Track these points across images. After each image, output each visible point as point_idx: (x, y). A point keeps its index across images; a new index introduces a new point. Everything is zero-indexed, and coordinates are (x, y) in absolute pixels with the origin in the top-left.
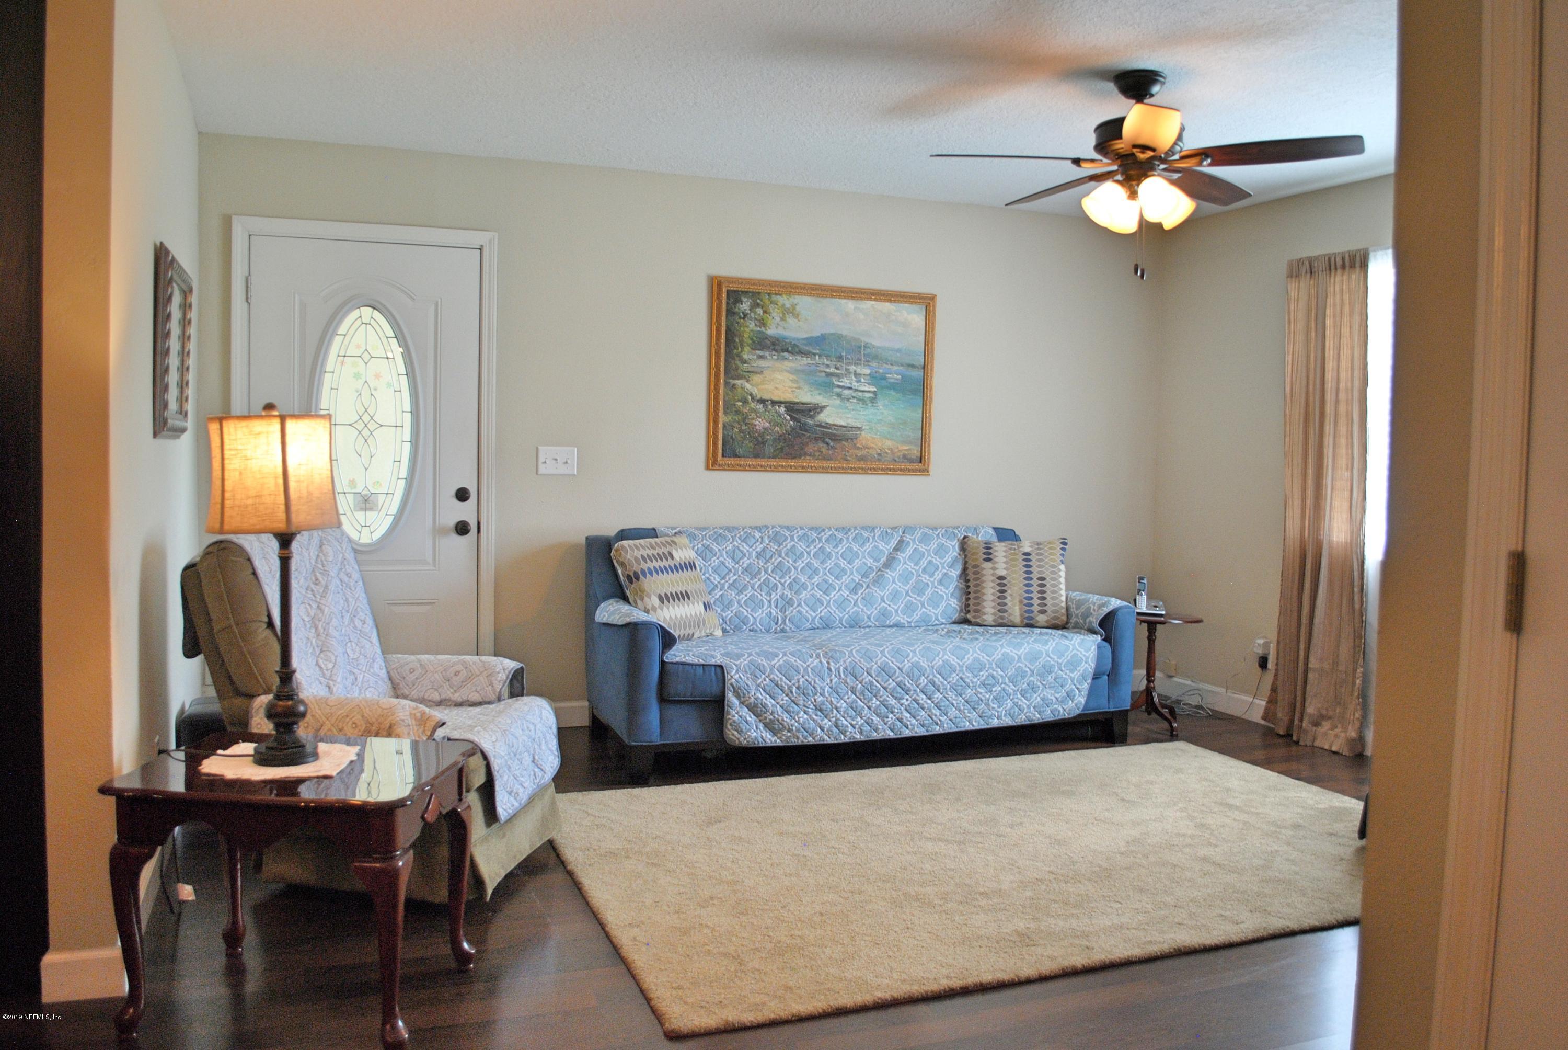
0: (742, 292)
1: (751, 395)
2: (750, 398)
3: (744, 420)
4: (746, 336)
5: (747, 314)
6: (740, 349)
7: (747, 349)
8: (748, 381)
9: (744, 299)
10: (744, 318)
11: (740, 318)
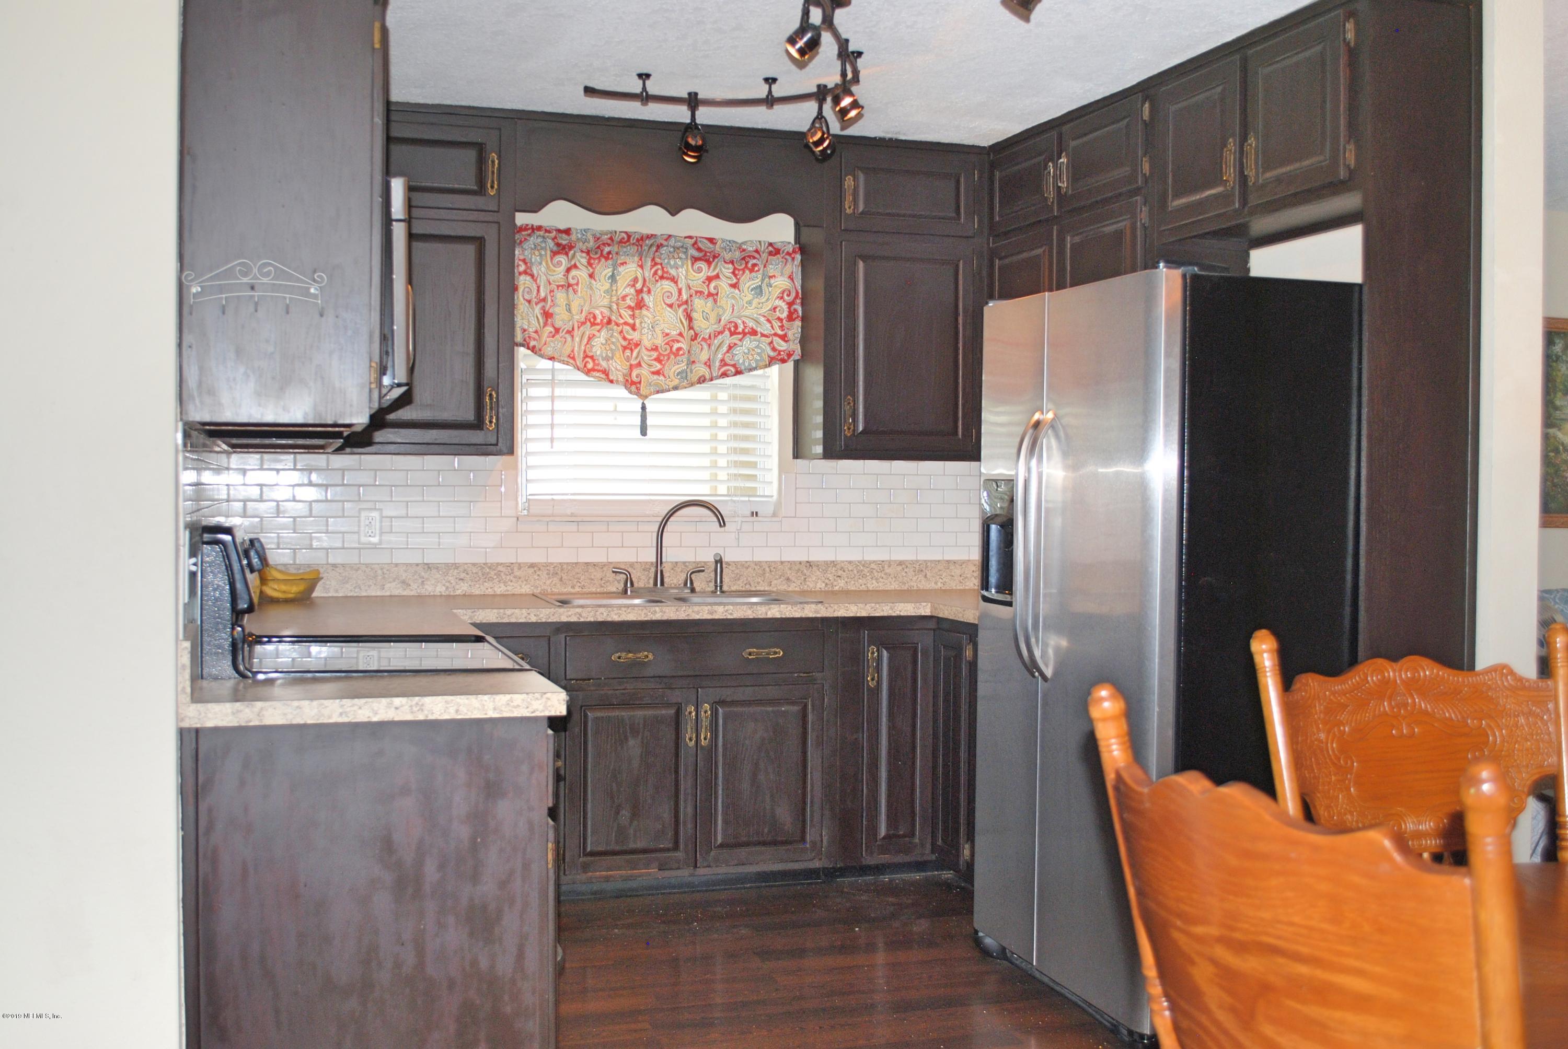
0: (1555, 332)
1: (1563, 444)
2: (1561, 448)
3: (1556, 472)
4: (1558, 381)
5: (1560, 356)
6: (1552, 396)
7: (1559, 394)
8: (1560, 430)
9: (1557, 341)
10: (1556, 361)
11: (1554, 361)
